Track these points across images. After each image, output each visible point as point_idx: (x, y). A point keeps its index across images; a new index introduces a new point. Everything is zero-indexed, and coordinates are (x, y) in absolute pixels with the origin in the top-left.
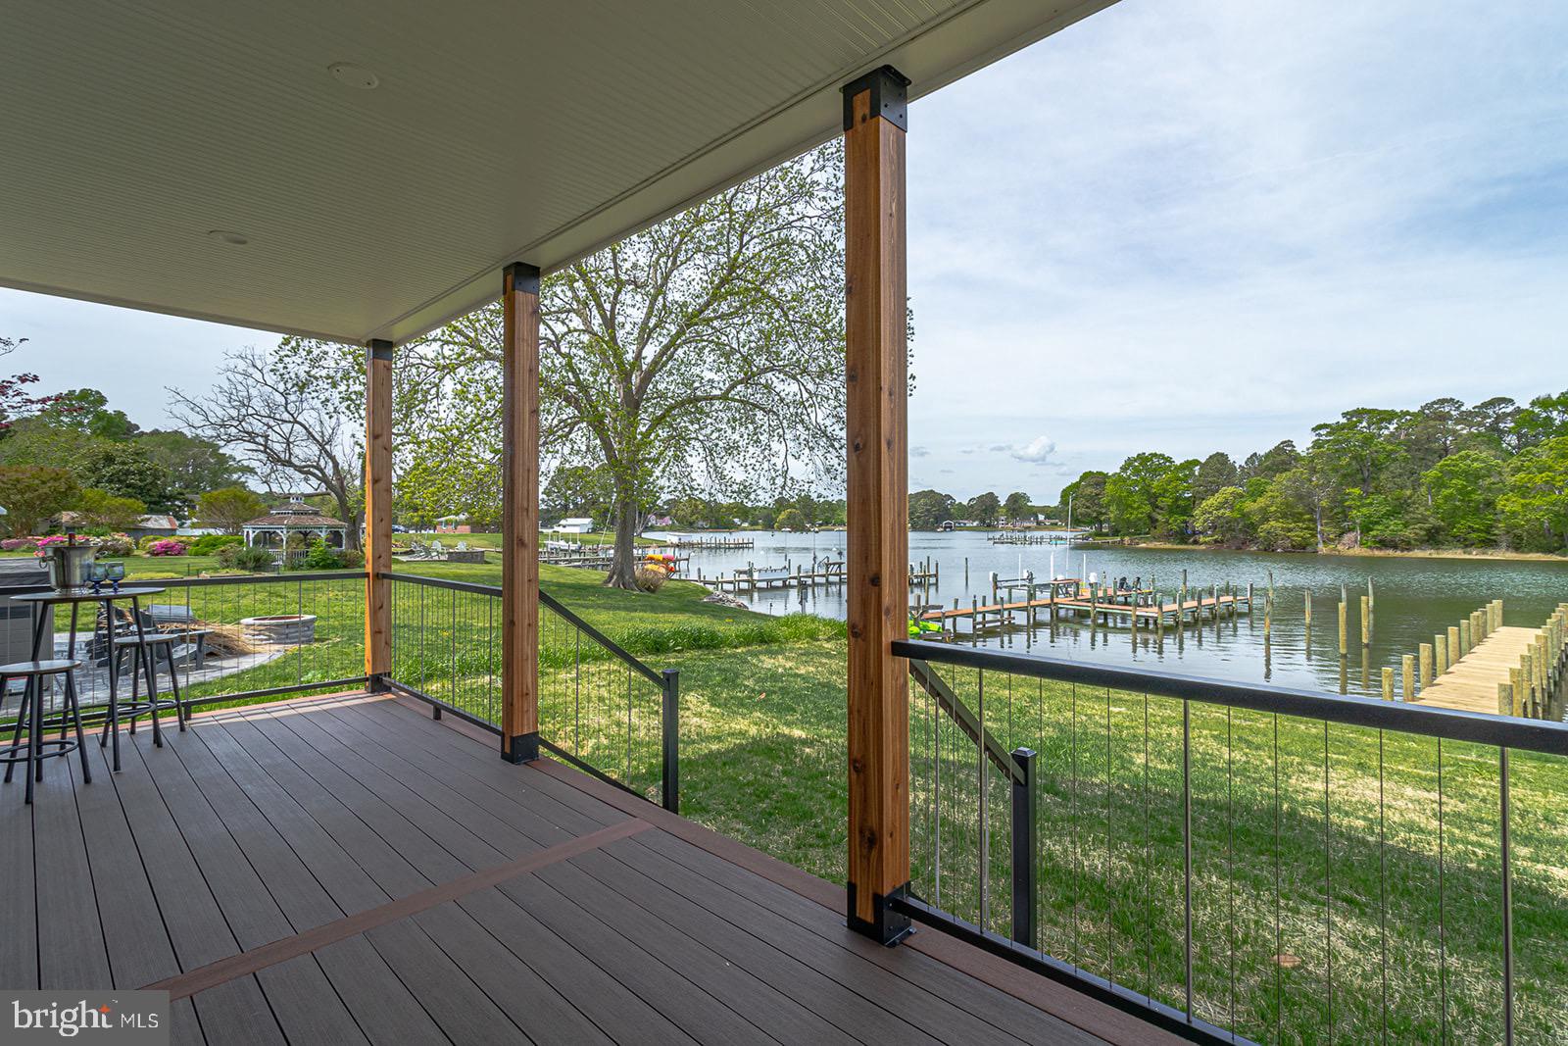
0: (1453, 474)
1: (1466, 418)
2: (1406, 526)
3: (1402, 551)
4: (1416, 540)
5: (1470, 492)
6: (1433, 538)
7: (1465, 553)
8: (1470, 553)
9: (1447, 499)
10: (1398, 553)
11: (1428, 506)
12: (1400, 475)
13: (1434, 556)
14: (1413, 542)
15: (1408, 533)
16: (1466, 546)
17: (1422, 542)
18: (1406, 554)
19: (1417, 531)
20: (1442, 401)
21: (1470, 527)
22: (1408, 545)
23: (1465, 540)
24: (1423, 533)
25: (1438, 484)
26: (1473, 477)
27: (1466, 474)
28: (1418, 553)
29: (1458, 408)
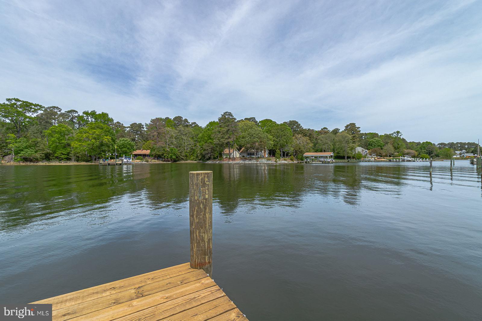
0: (55, 132)
1: (62, 115)
2: (36, 152)
3: (34, 163)
4: (40, 158)
5: (61, 140)
6: (47, 157)
7: (59, 163)
8: (61, 163)
9: (53, 142)
10: (32, 164)
11: (46, 145)
12: (37, 133)
13: (47, 164)
14: (39, 159)
15: (38, 155)
16: (60, 160)
17: (43, 159)
18: (35, 164)
19: (41, 155)
20: (54, 107)
21: (62, 153)
22: (37, 160)
23: (60, 158)
24: (43, 155)
25: (50, 135)
26: (62, 134)
27: (60, 133)
28: (41, 164)
29: (60, 111)
